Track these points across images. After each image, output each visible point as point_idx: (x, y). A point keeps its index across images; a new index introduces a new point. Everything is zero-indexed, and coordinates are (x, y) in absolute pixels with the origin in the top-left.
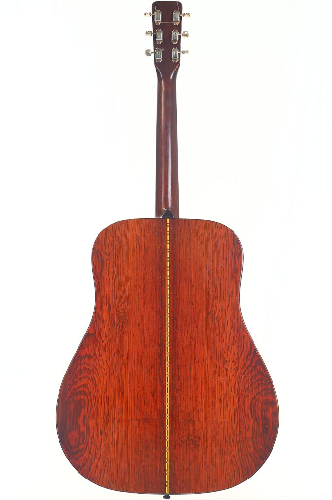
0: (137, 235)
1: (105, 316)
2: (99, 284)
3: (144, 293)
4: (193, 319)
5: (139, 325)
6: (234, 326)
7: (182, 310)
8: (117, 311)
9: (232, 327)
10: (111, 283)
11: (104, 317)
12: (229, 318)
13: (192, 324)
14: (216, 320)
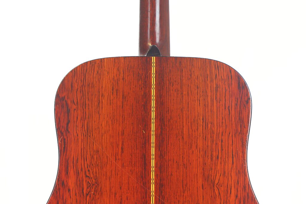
0: (113, 79)
1: (71, 182)
2: (65, 142)
3: (122, 152)
4: (186, 185)
5: (115, 194)
6: (239, 195)
7: (172, 175)
8: (86, 176)
9: (237, 196)
10: (80, 140)
11: (70, 184)
12: (233, 185)
13: (184, 193)
14: (215, 187)
